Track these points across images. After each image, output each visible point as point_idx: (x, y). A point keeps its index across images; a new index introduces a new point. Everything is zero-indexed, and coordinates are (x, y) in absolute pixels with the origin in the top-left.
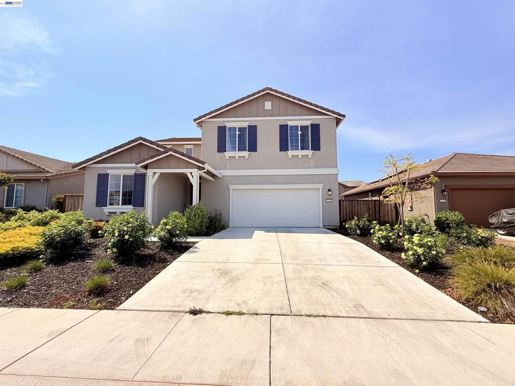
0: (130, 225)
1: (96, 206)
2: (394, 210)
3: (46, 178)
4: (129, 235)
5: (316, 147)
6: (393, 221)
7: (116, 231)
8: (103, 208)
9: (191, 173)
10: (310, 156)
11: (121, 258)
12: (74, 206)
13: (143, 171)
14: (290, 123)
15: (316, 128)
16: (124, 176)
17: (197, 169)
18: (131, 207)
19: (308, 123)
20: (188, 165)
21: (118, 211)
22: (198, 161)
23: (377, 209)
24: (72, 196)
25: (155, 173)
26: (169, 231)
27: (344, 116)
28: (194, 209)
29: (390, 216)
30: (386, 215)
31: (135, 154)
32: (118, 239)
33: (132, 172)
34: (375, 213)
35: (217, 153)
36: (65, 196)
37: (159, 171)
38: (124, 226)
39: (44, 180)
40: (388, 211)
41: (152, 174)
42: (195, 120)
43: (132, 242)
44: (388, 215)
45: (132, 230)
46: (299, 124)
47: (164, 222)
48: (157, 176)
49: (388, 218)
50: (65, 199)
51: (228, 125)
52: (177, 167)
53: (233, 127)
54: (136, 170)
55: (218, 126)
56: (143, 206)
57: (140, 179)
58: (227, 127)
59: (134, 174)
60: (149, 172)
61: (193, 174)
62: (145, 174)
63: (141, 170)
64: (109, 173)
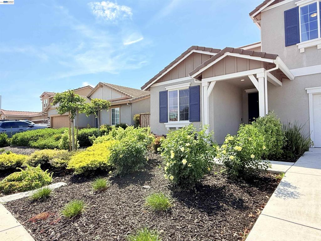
0: (188, 144)
1: (160, 122)
3: (129, 102)
4: (187, 159)
7: (172, 152)
8: (165, 123)
9: (255, 75)
11: (179, 190)
12: (146, 123)
13: (197, 82)
16: (180, 91)
17: (263, 68)
18: (188, 122)
20: (252, 64)
21: (177, 126)
22: (265, 56)
24: (144, 115)
25: (210, 83)
26: (239, 154)
28: (264, 122)
31: (189, 67)
32: (175, 164)
33: (186, 86)
35: (285, 48)
36: (140, 115)
37: (214, 79)
38: (181, 145)
39: (129, 104)
41: (207, 84)
42: (251, 14)
43: (192, 170)
45: (191, 152)
47: (230, 141)
48: (212, 85)
50: (140, 117)
51: (302, 4)
52: (236, 71)
53: (310, 5)
54: (190, 83)
55: (285, 11)
56: (199, 121)
57: (195, 91)
58: (300, 7)
59: (189, 87)
60: (203, 82)
61: (257, 76)
62: (199, 86)
63: (195, 81)
64: (167, 90)
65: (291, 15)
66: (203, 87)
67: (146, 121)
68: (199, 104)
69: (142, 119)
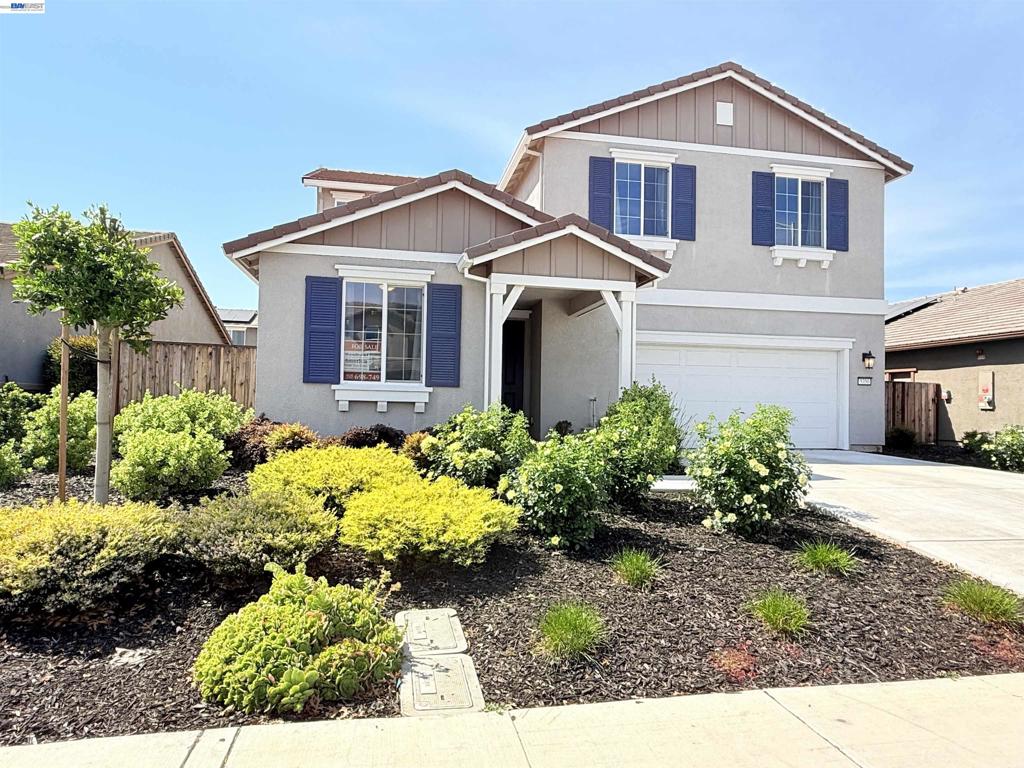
1: (304, 380)
2: (932, 406)
5: (839, 241)
6: (930, 435)
10: (825, 265)
14: (781, 172)
15: (839, 189)
16: (390, 289)
17: (634, 284)
19: (820, 176)
20: (611, 270)
23: (898, 404)
25: (513, 286)
27: (909, 167)
29: (924, 423)
30: (917, 419)
31: (428, 224)
33: (421, 279)
34: (894, 414)
37: (525, 281)
40: (920, 410)
41: (503, 290)
44: (920, 420)
46: (801, 174)
48: (516, 294)
49: (921, 426)
51: (620, 157)
52: (579, 274)
53: (631, 165)
54: (433, 273)
55: (591, 157)
56: (457, 385)
57: (447, 300)
58: (616, 161)
59: (428, 284)
60: (497, 282)
61: (623, 297)
62: (461, 286)
63: (467, 275)
64: (342, 278)
65: (601, 170)
66: (491, 295)
67: (150, 369)
68: (457, 338)
69: (127, 360)
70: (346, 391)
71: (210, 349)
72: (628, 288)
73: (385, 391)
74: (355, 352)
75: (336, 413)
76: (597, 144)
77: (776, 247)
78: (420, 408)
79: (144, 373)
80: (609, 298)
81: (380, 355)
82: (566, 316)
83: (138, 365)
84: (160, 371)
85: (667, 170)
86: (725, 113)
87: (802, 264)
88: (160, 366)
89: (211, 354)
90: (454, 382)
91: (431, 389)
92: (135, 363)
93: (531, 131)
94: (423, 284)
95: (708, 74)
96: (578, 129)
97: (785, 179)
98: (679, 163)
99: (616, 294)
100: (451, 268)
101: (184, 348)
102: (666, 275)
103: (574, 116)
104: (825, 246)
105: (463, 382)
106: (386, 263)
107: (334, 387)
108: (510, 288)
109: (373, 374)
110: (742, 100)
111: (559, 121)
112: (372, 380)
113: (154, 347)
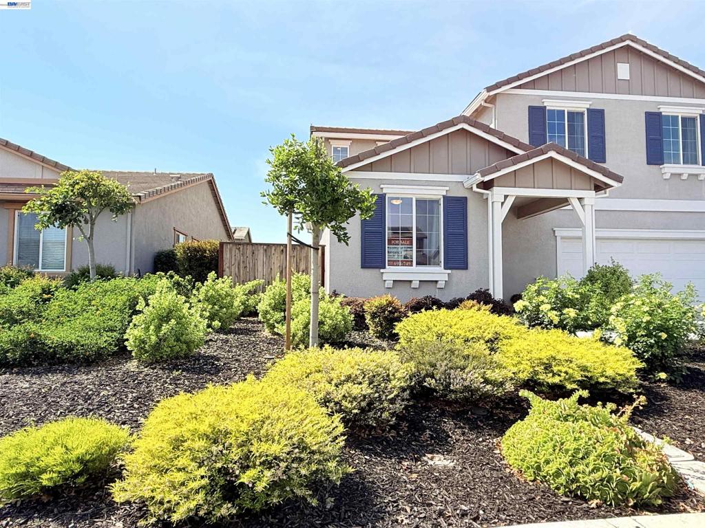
1: (363, 267)
10: (702, 177)
13: (478, 190)
14: (665, 111)
17: (594, 192)
18: (440, 269)
19: (695, 113)
20: (577, 183)
21: (416, 279)
24: (239, 244)
33: (438, 193)
36: (223, 244)
37: (516, 192)
41: (500, 199)
46: (680, 112)
48: (510, 202)
51: (550, 105)
52: (555, 186)
53: (558, 111)
54: (447, 188)
55: (529, 107)
56: (466, 268)
57: (456, 208)
58: (547, 108)
59: (444, 197)
60: (497, 193)
61: (586, 202)
62: (466, 198)
63: (475, 189)
64: (385, 194)
65: (537, 115)
66: (493, 203)
67: (243, 262)
68: (464, 236)
69: (228, 255)
70: (391, 273)
71: (282, 247)
72: (589, 195)
73: (417, 273)
74: (394, 246)
75: (383, 289)
76: (533, 97)
77: (665, 165)
78: (441, 284)
79: (239, 264)
80: (576, 203)
81: (412, 248)
82: (515, 218)
83: (235, 260)
84: (249, 263)
85: (582, 114)
86: (624, 70)
87: (685, 177)
88: (250, 259)
89: (282, 251)
90: (464, 266)
91: (449, 271)
92: (233, 258)
93: (489, 89)
94: (439, 197)
95: (612, 43)
96: (519, 87)
97: (669, 116)
98: (592, 108)
99: (580, 199)
100: (460, 185)
101: (265, 247)
102: (620, 185)
103: (519, 78)
104: (701, 163)
105: (470, 265)
106: (414, 183)
107: (382, 271)
108: (506, 197)
109: (406, 261)
110: (636, 61)
111: (508, 82)
112: (406, 266)
113: (245, 247)
